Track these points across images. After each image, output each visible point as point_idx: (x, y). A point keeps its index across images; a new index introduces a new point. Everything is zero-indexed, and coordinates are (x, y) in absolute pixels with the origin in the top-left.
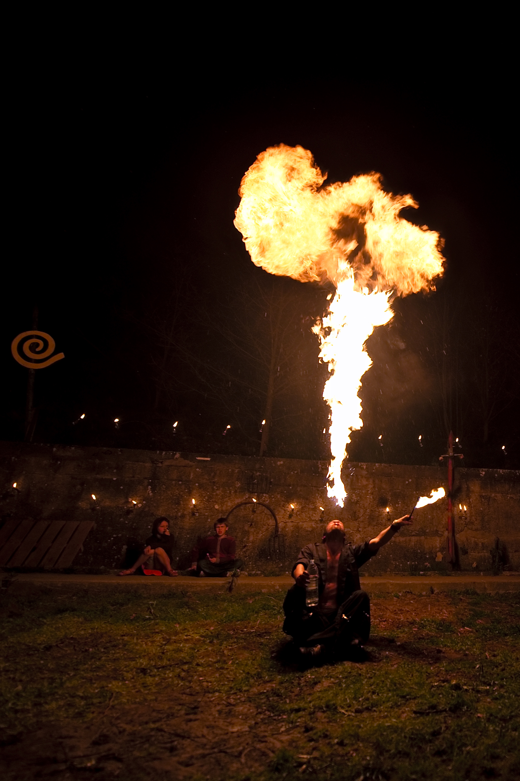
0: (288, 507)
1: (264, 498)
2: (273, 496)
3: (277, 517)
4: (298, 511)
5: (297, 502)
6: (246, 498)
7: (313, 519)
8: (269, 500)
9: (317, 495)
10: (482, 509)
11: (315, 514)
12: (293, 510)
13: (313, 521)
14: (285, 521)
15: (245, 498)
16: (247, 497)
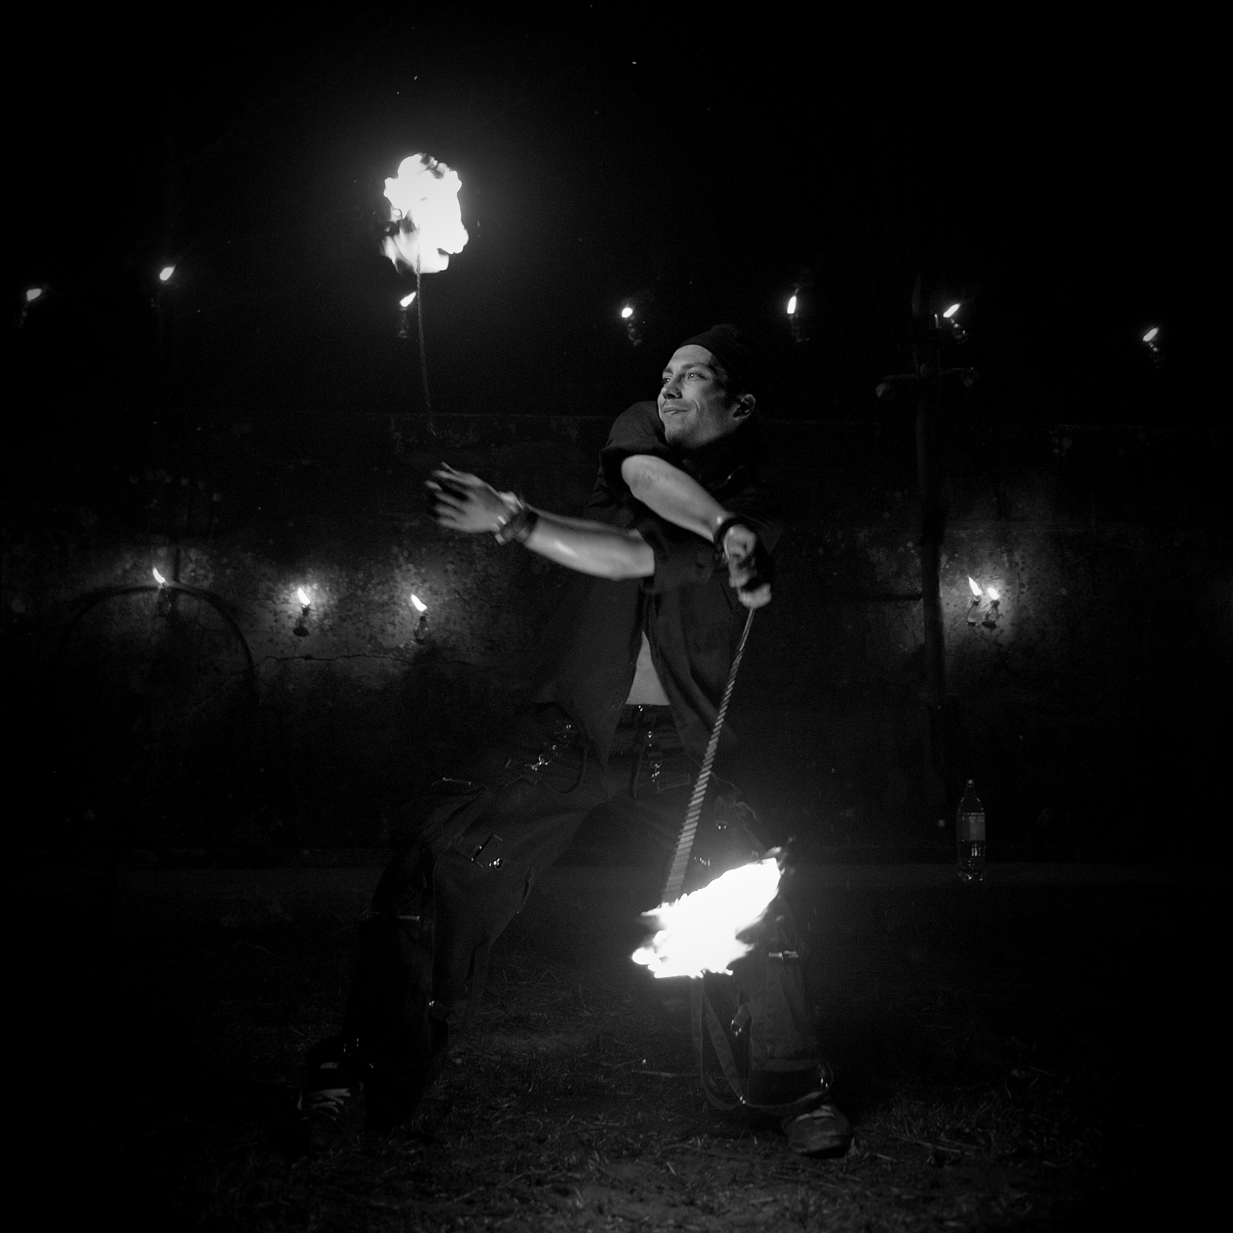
0: (286, 602)
1: (191, 566)
2: (225, 560)
3: (248, 639)
4: (326, 615)
5: (320, 582)
6: (125, 571)
7: (385, 644)
8: (211, 575)
9: (395, 549)
10: (1064, 592)
11: (393, 624)
12: (306, 611)
13: (387, 651)
14: (279, 656)
15: (120, 572)
16: (128, 566)
